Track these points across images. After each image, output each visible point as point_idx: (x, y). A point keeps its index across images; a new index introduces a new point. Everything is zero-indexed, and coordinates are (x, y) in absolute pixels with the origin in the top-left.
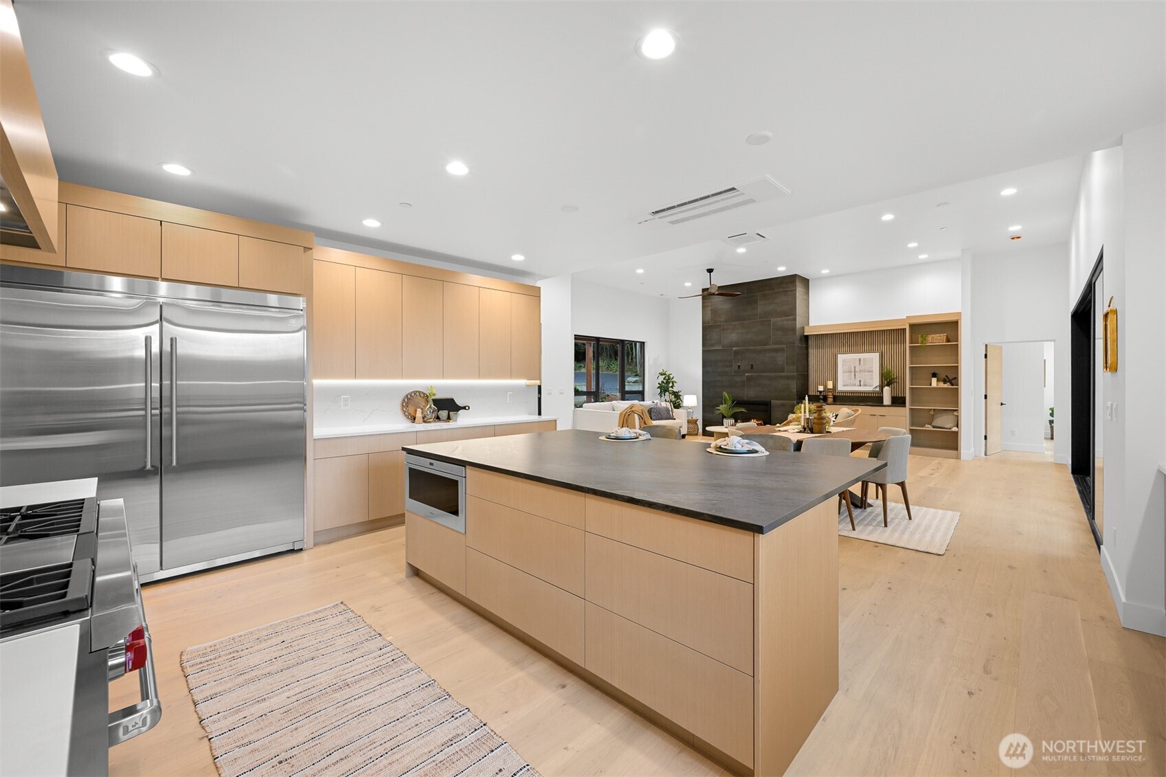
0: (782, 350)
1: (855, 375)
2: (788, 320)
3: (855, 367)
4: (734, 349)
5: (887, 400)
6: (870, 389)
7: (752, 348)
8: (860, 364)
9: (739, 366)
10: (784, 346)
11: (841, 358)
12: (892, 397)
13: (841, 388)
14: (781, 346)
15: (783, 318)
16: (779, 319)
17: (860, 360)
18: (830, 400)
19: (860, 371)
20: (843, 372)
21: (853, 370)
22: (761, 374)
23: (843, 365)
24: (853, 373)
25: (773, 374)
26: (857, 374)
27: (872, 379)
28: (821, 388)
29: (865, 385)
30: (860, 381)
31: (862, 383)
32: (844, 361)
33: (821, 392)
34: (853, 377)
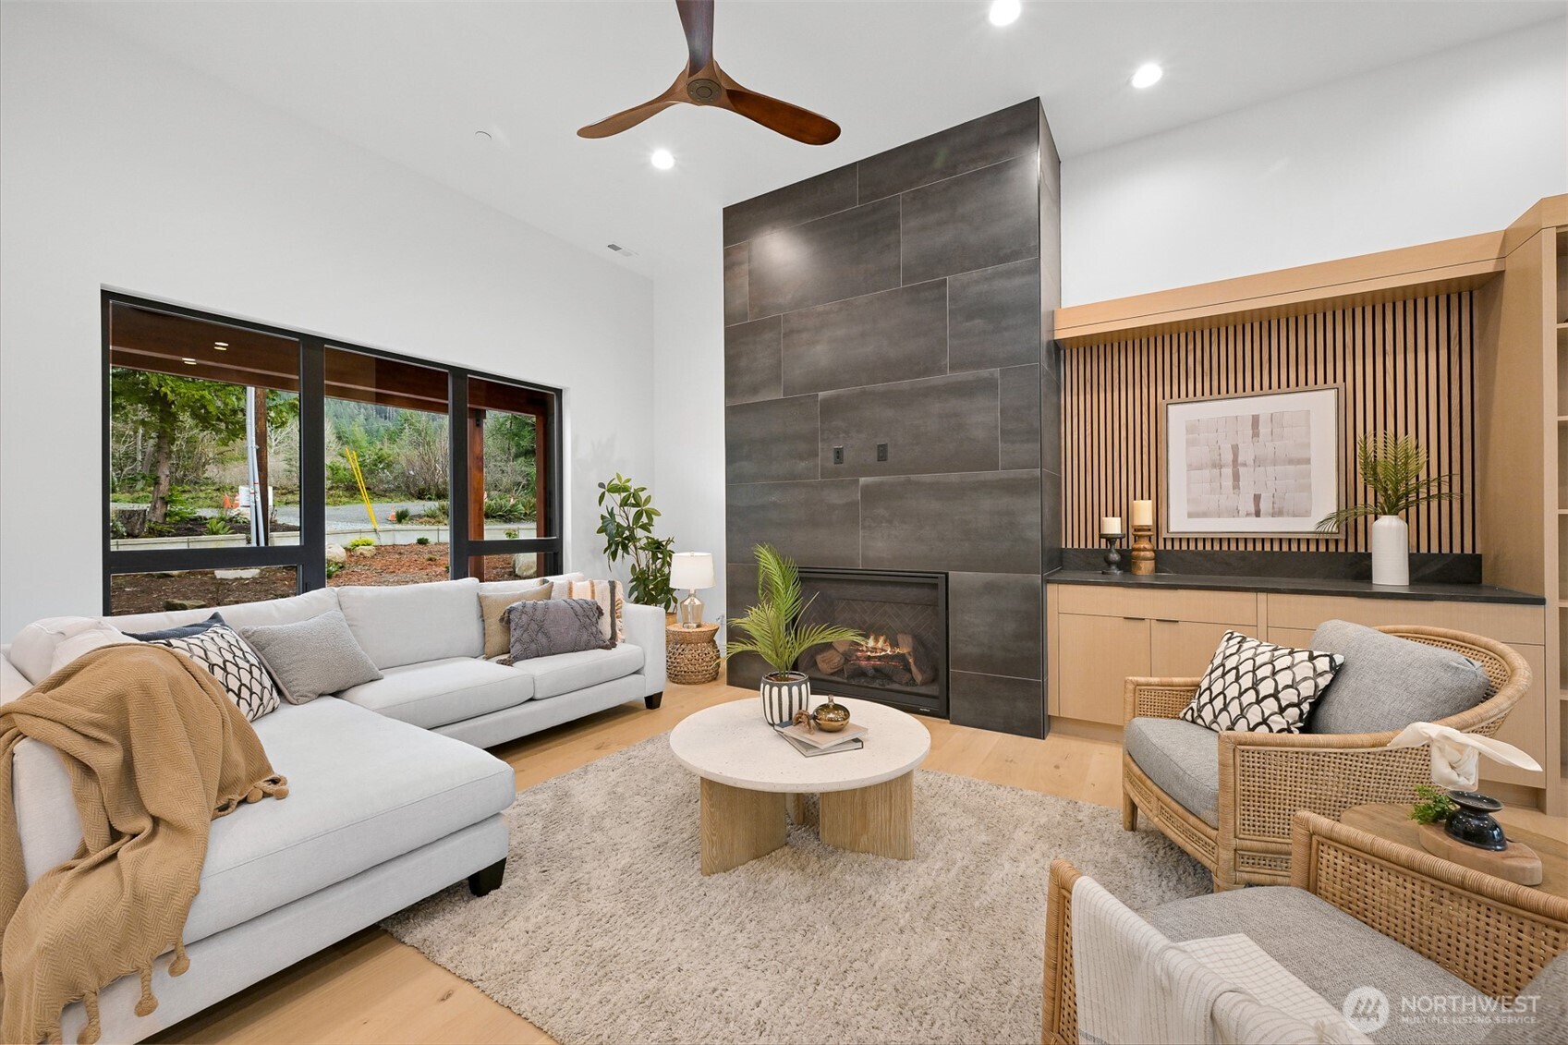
0: (988, 386)
1: (1236, 477)
2: (1009, 274)
3: (1235, 449)
4: (822, 394)
5: (1390, 568)
6: (1305, 525)
7: (880, 386)
8: (1256, 434)
9: (839, 453)
10: (996, 371)
11: (1180, 417)
12: (1410, 555)
13: (1181, 522)
14: (984, 373)
15: (990, 269)
16: (975, 274)
17: (1255, 420)
18: (1146, 568)
19: (1258, 462)
20: (1190, 467)
21: (1228, 457)
22: (914, 477)
23: (1190, 443)
24: (1228, 471)
25: (954, 477)
26: (1242, 470)
27: (1307, 488)
28: (1113, 526)
29: (1277, 513)
30: (1257, 498)
31: (1263, 506)
32: (1191, 429)
33: (1110, 539)
34: (1228, 483)
